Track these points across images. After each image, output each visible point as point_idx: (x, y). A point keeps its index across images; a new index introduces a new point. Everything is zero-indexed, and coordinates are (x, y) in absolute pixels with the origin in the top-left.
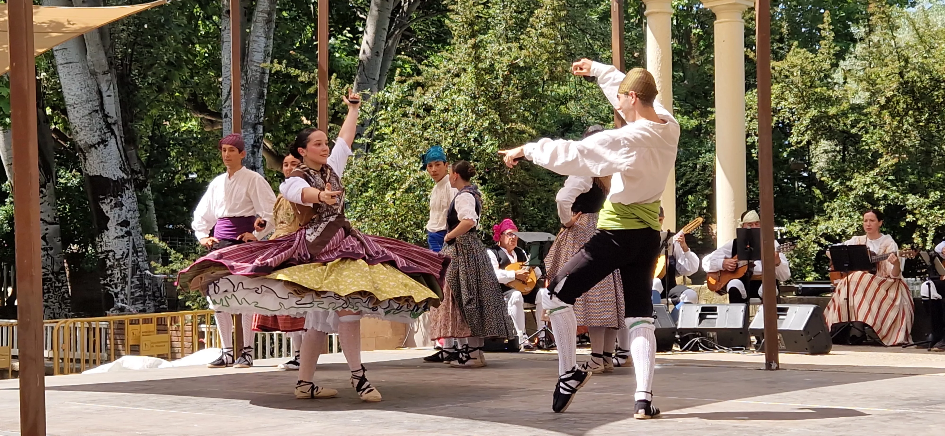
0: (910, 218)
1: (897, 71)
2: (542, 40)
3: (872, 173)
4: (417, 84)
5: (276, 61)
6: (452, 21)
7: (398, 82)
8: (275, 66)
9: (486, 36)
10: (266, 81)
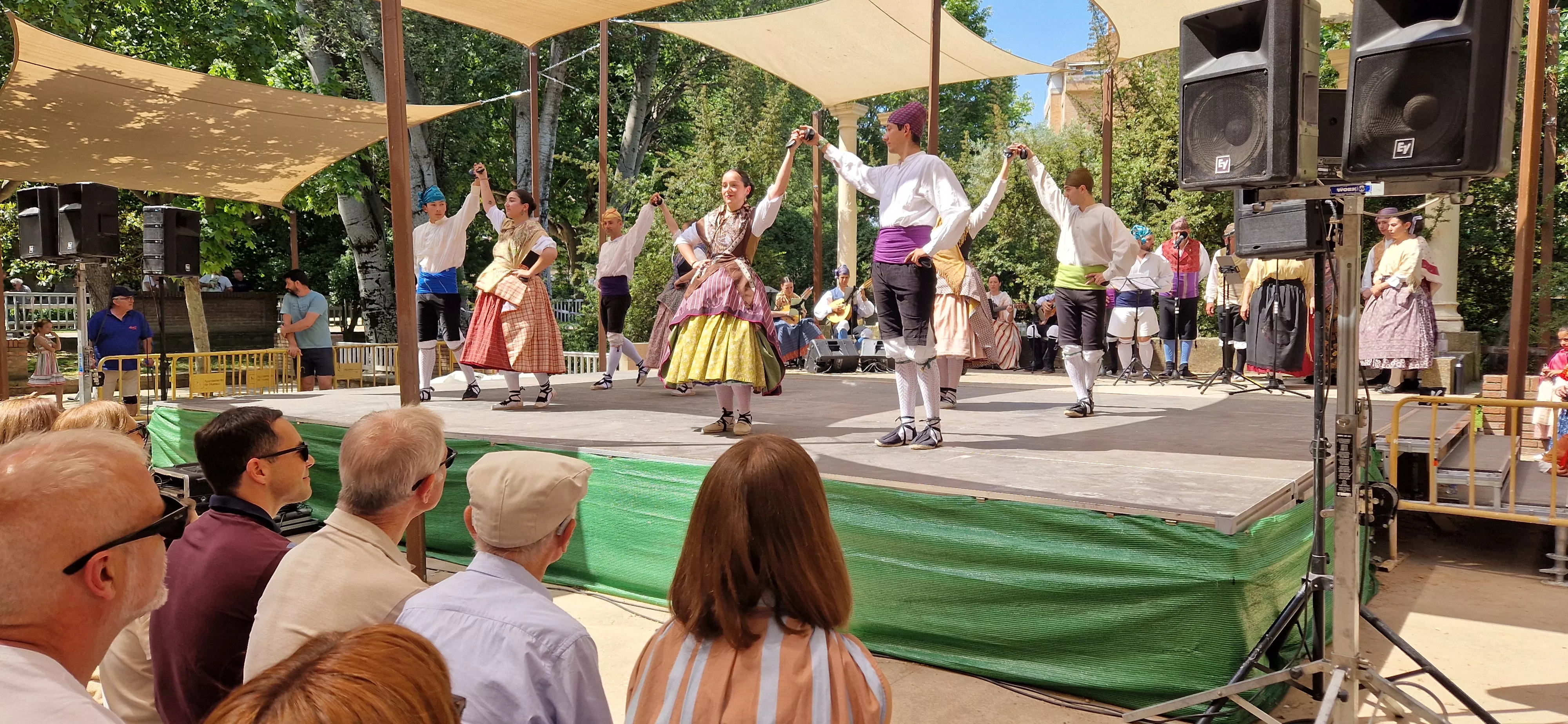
0: (1018, 281)
1: (1014, 176)
2: (763, 144)
3: (994, 248)
4: (671, 174)
5: (564, 153)
6: (697, 127)
7: (657, 172)
8: (564, 157)
9: (722, 139)
10: (551, 167)
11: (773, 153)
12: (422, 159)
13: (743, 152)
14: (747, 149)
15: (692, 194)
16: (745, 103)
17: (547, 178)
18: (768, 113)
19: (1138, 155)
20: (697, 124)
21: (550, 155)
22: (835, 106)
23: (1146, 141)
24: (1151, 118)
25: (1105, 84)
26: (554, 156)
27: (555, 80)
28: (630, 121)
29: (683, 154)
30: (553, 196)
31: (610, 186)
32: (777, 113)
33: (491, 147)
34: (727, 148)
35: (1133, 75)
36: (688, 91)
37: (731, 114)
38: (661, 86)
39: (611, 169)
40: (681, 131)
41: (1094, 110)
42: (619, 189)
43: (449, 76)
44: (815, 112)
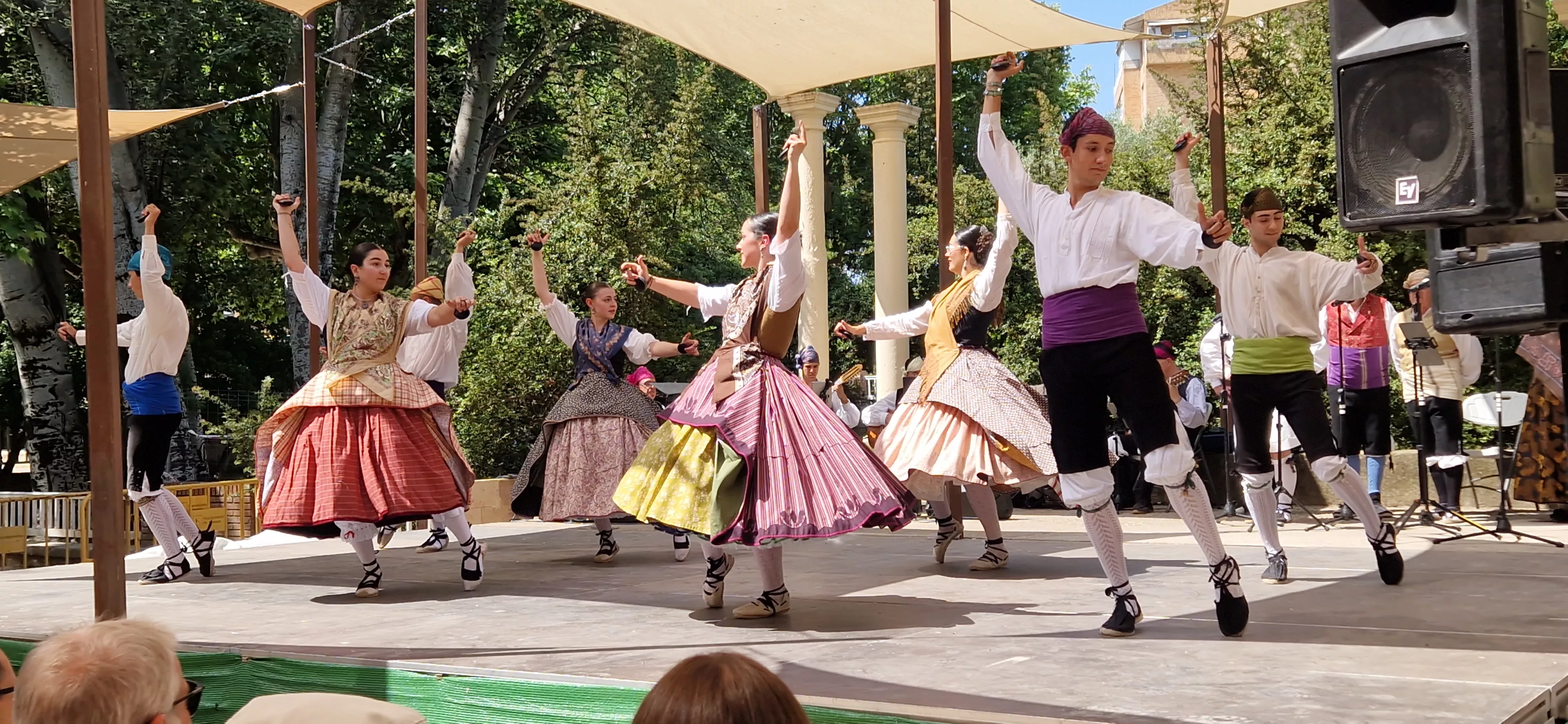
2: (676, 158)
4: (529, 208)
5: (357, 178)
6: (570, 134)
7: (506, 205)
8: (357, 184)
9: (608, 152)
10: (336, 201)
11: (692, 172)
12: (127, 194)
13: (644, 172)
14: (650, 167)
15: (564, 238)
16: (644, 95)
17: (330, 219)
18: (683, 110)
19: (1267, 164)
20: (570, 129)
21: (334, 182)
22: (788, 97)
23: (1278, 143)
24: (1284, 108)
25: (1209, 56)
26: (340, 183)
27: (343, 66)
28: (461, 127)
29: (547, 175)
30: (339, 244)
31: (431, 229)
32: (695, 111)
33: (239, 170)
34: (619, 166)
35: (1253, 41)
36: (553, 77)
37: (623, 111)
38: (511, 70)
39: (434, 202)
40: (544, 139)
41: (1195, 96)
42: (446, 234)
43: (173, 61)
44: (756, 108)
